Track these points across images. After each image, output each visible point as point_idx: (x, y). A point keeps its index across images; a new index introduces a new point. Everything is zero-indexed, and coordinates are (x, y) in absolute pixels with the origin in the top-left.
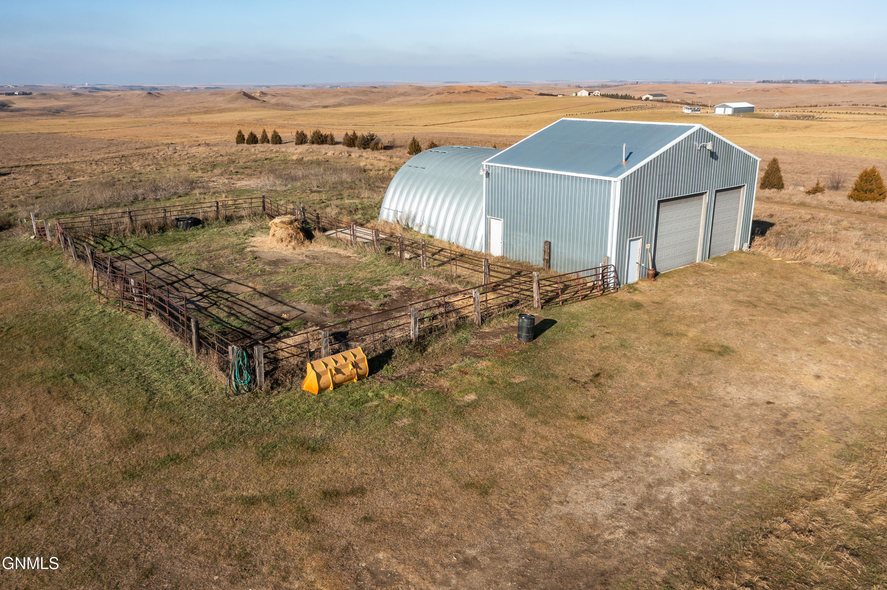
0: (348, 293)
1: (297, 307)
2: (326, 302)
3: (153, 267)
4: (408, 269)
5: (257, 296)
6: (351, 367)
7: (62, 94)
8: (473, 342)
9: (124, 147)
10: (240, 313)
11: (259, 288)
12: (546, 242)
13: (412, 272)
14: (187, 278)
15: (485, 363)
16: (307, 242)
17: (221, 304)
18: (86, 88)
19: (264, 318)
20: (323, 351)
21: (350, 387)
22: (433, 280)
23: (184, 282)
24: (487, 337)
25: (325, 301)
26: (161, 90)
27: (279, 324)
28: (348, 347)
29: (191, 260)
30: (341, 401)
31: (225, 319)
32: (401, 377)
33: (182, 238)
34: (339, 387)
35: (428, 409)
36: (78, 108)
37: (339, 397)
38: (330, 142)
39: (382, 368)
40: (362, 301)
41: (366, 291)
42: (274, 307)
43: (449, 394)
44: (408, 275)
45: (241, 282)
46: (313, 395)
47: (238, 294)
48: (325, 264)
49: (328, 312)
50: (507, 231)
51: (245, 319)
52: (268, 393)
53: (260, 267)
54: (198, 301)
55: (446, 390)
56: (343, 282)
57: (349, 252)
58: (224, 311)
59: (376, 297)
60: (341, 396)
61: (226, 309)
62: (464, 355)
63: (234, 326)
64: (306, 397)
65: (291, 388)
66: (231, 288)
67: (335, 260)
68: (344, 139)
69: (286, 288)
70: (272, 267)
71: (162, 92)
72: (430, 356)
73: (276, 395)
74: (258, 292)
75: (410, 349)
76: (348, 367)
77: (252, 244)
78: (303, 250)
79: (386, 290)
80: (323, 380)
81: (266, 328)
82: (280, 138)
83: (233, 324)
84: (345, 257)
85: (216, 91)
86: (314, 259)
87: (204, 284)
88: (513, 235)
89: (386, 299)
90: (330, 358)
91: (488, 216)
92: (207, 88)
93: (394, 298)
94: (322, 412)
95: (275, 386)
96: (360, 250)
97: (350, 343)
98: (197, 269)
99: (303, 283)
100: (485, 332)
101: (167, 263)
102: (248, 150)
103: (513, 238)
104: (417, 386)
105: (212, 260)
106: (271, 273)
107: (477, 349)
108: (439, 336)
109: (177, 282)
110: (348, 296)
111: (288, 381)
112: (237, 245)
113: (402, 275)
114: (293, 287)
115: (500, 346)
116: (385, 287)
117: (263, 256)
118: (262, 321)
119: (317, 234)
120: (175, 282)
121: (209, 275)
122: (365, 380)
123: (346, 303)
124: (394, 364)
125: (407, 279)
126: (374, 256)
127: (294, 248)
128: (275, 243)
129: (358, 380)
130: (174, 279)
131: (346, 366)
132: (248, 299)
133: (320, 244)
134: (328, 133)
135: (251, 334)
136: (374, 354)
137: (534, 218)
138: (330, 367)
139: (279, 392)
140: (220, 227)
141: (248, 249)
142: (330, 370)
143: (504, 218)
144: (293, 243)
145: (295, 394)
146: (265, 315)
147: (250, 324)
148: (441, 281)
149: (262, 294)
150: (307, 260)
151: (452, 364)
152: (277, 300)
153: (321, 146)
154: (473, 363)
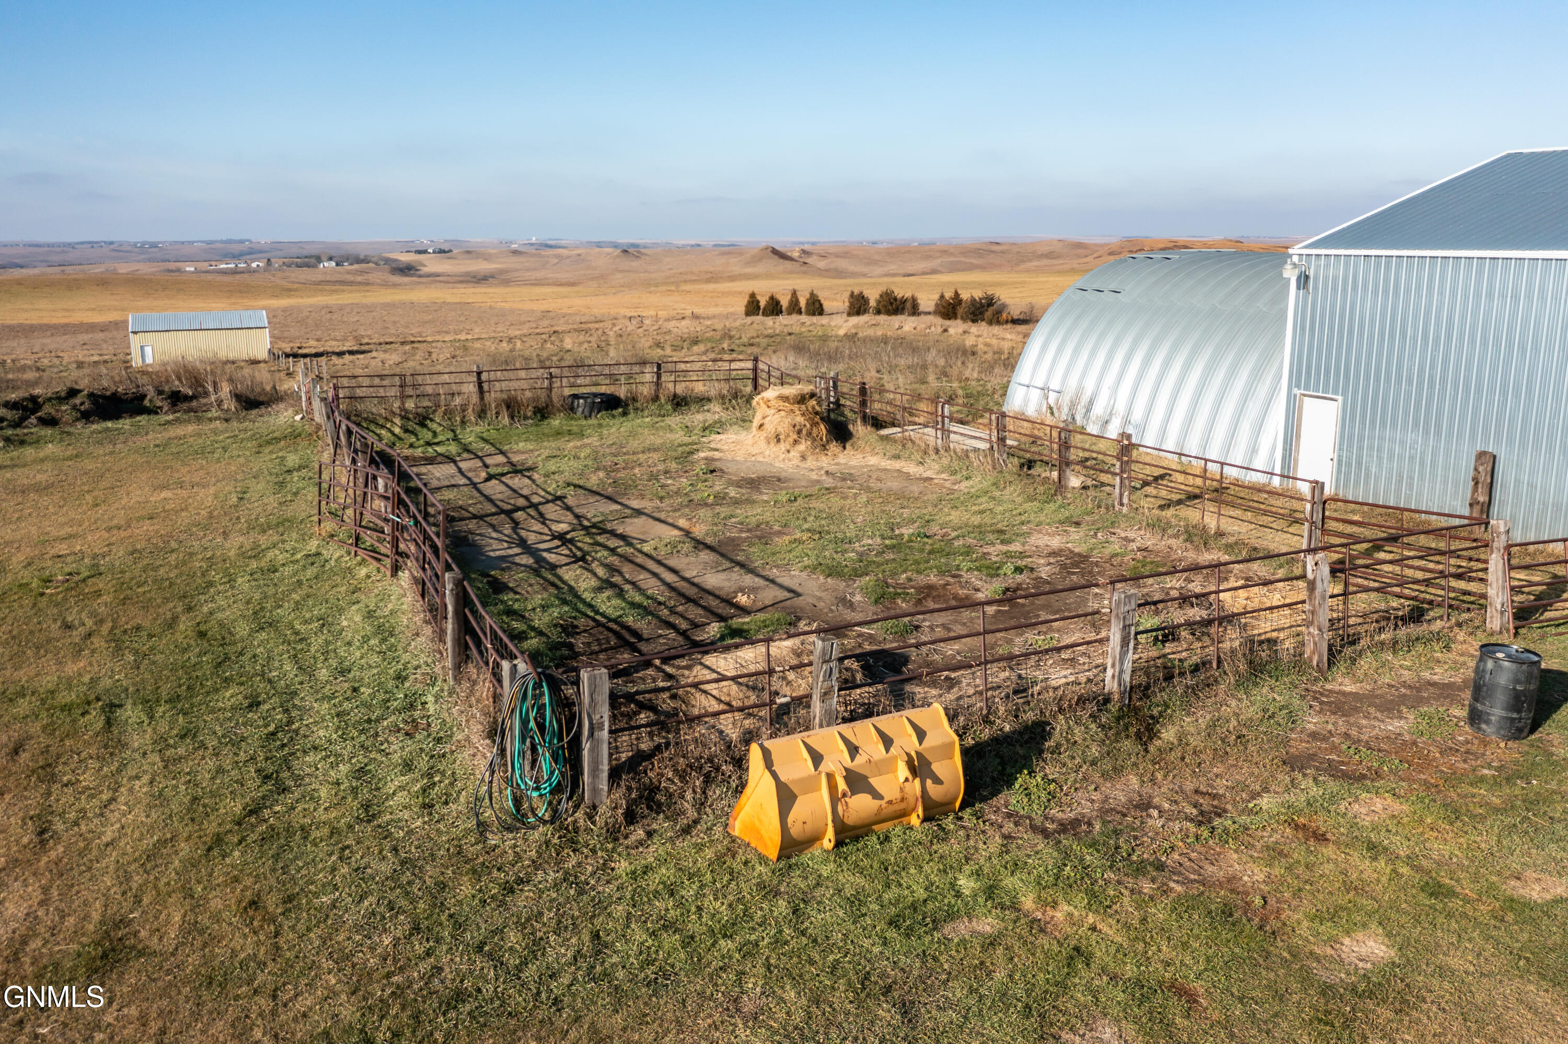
0: (917, 556)
1: (779, 580)
2: (857, 574)
3: (490, 478)
4: (1078, 511)
5: (687, 547)
6: (903, 771)
7: (493, 251)
8: (1312, 721)
9: (562, 321)
10: (633, 584)
11: (699, 531)
12: (1481, 455)
13: (1087, 518)
14: (548, 502)
15: (1378, 804)
16: (834, 447)
17: (594, 559)
18: (532, 244)
19: (689, 600)
20: (817, 707)
21: (896, 843)
22: (1150, 540)
23: (537, 510)
24: (1356, 710)
25: (855, 570)
26: (645, 247)
27: (722, 618)
28: (900, 700)
29: (568, 468)
30: (856, 903)
31: (587, 596)
32: (1076, 822)
33: (575, 429)
34: (856, 839)
35: (1199, 987)
36: (517, 274)
37: (851, 881)
38: (911, 310)
39: (1010, 784)
40: (954, 576)
41: (968, 554)
42: (722, 576)
43: (1273, 924)
44: (1077, 524)
45: (662, 516)
46: (763, 859)
47: (644, 541)
48: (868, 490)
49: (858, 598)
50: (1352, 427)
51: (638, 598)
52: (613, 833)
53: (717, 488)
54: (548, 550)
55: (1258, 901)
56: (907, 531)
57: (931, 469)
58: (595, 574)
59: (993, 571)
60: (861, 881)
61: (601, 572)
62: (1295, 763)
63: (603, 615)
64: (737, 865)
65: (696, 822)
66: (633, 527)
67: (895, 485)
68: (937, 305)
69: (762, 534)
70: (744, 491)
71: (643, 251)
72: (1173, 756)
73: (640, 843)
74: (693, 539)
75: (1102, 727)
76: (895, 771)
77: (713, 445)
78: (825, 462)
79: (1022, 555)
80: (798, 813)
81: (684, 625)
82: (821, 305)
83: (603, 608)
84: (920, 479)
85: (730, 250)
86: (844, 479)
87: (577, 517)
88: (1372, 438)
89: (1019, 578)
90: (834, 730)
91: (1296, 391)
92: (716, 245)
93: (1044, 576)
94: (778, 941)
95: (642, 809)
96: (955, 465)
97: (908, 688)
98: (575, 486)
99: (806, 526)
100: (1344, 694)
101: (520, 472)
102: (763, 323)
103: (1371, 448)
104: (1140, 869)
105: (617, 470)
106: (736, 502)
107: (1334, 748)
108: (1193, 690)
109: (522, 509)
110: (917, 562)
111: (689, 795)
112: (680, 445)
113: (1061, 522)
114: (780, 533)
115: (1414, 743)
116: (1016, 547)
117: (731, 468)
118: (680, 609)
119: (859, 429)
120: (518, 509)
121: (598, 498)
122: (949, 823)
123: (910, 580)
124: (1052, 771)
125: (1076, 534)
126: (990, 479)
127: (804, 458)
128: (762, 444)
129: (926, 819)
130: (521, 502)
131: (885, 767)
132: (662, 554)
133: (863, 452)
134: (908, 295)
135: (639, 637)
136: (986, 734)
137: (1443, 389)
138: (828, 765)
139: (650, 834)
140: (659, 415)
141: (702, 455)
142: (830, 777)
143: (1344, 394)
144: (802, 447)
145: (700, 848)
146: (692, 592)
147: (646, 611)
148: (1173, 542)
149: (699, 545)
150: (829, 482)
151: (1254, 795)
152: (732, 561)
153: (894, 318)
154: (1333, 799)
